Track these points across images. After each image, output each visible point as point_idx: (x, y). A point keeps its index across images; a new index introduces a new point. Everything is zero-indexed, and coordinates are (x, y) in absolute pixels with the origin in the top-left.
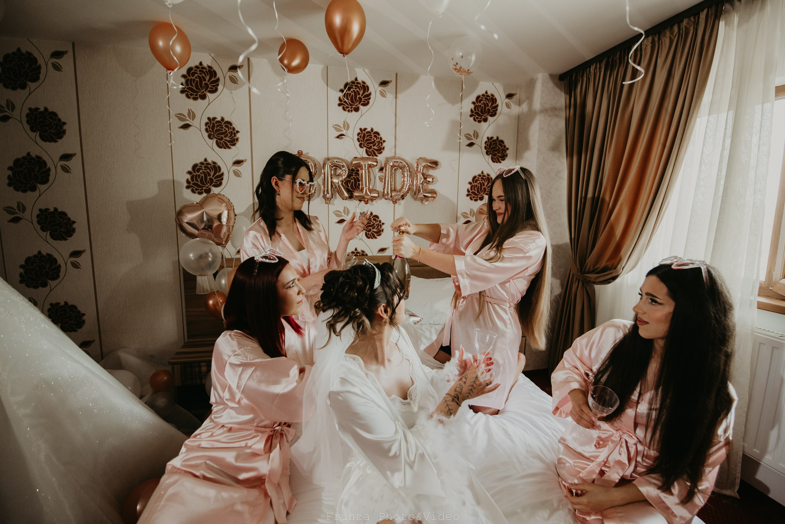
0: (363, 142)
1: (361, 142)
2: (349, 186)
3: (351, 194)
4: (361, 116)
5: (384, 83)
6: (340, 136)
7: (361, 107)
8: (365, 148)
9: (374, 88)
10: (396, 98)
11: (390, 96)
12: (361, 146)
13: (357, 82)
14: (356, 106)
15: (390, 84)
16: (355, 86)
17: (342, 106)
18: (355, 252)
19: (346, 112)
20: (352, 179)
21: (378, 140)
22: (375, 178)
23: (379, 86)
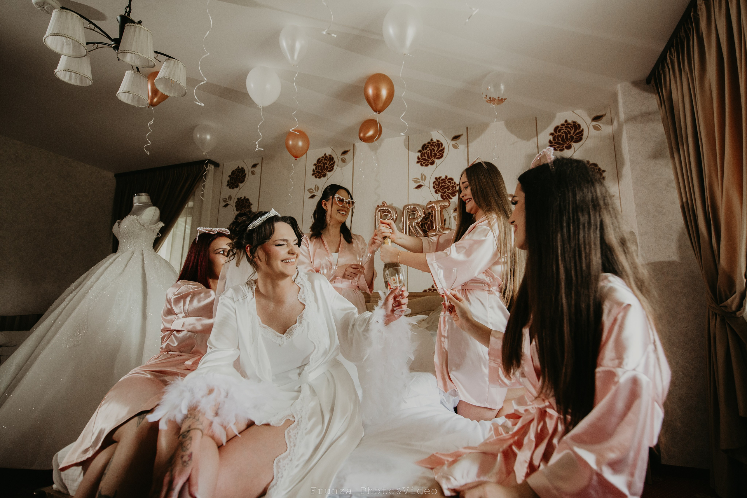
0: (438, 189)
1: (436, 189)
2: (426, 227)
3: (426, 234)
4: (436, 167)
5: (456, 138)
6: (419, 187)
7: (436, 160)
8: (440, 194)
9: (446, 143)
10: (468, 146)
11: (462, 147)
12: (436, 192)
13: (432, 141)
14: (431, 161)
15: (461, 137)
16: (431, 145)
17: (420, 163)
18: (432, 289)
19: (424, 167)
20: (428, 221)
21: (452, 185)
22: (450, 218)
23: (452, 141)
